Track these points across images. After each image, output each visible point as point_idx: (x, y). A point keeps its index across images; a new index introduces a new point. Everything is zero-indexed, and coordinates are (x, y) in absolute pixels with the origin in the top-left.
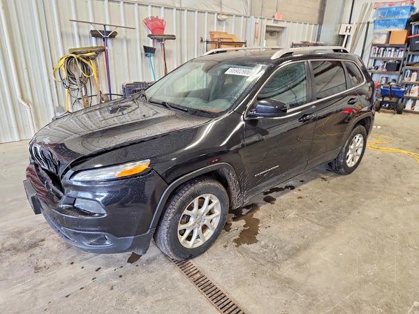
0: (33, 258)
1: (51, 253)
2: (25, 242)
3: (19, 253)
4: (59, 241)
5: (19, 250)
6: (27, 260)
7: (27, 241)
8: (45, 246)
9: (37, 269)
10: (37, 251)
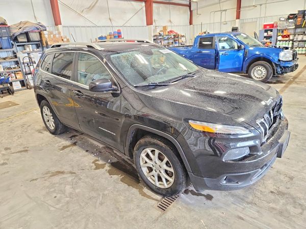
0: (288, 186)
1: (276, 180)
2: (284, 201)
3: (294, 196)
4: (264, 183)
5: (293, 198)
6: (293, 187)
7: (282, 201)
8: (275, 187)
9: (291, 178)
10: (282, 189)
